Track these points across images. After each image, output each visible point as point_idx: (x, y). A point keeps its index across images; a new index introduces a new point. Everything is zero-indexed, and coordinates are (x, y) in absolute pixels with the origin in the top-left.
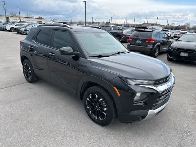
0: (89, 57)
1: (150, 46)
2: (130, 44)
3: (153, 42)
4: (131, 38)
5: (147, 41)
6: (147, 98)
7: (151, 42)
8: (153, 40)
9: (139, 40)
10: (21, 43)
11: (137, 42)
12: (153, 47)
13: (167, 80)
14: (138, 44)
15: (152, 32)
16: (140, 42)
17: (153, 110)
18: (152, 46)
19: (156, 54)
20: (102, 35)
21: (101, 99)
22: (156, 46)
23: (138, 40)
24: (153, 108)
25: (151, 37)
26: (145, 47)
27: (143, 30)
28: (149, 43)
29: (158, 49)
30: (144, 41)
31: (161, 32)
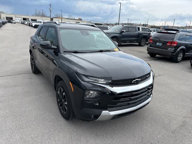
0: (64, 52)
1: (171, 50)
2: (150, 46)
3: (175, 45)
4: (152, 40)
5: (168, 44)
6: (100, 98)
7: (173, 45)
8: (175, 43)
9: (160, 42)
10: (31, 38)
11: (158, 44)
12: (175, 50)
13: (133, 82)
14: (158, 47)
15: (175, 34)
16: (161, 44)
17: (108, 111)
18: (173, 49)
19: (179, 58)
20: (92, 33)
21: (64, 94)
22: (179, 49)
23: (158, 42)
24: (108, 109)
25: (173, 39)
26: (165, 50)
27: (166, 32)
28: (170, 46)
29: (181, 54)
30: (165, 43)
31: (188, 35)
